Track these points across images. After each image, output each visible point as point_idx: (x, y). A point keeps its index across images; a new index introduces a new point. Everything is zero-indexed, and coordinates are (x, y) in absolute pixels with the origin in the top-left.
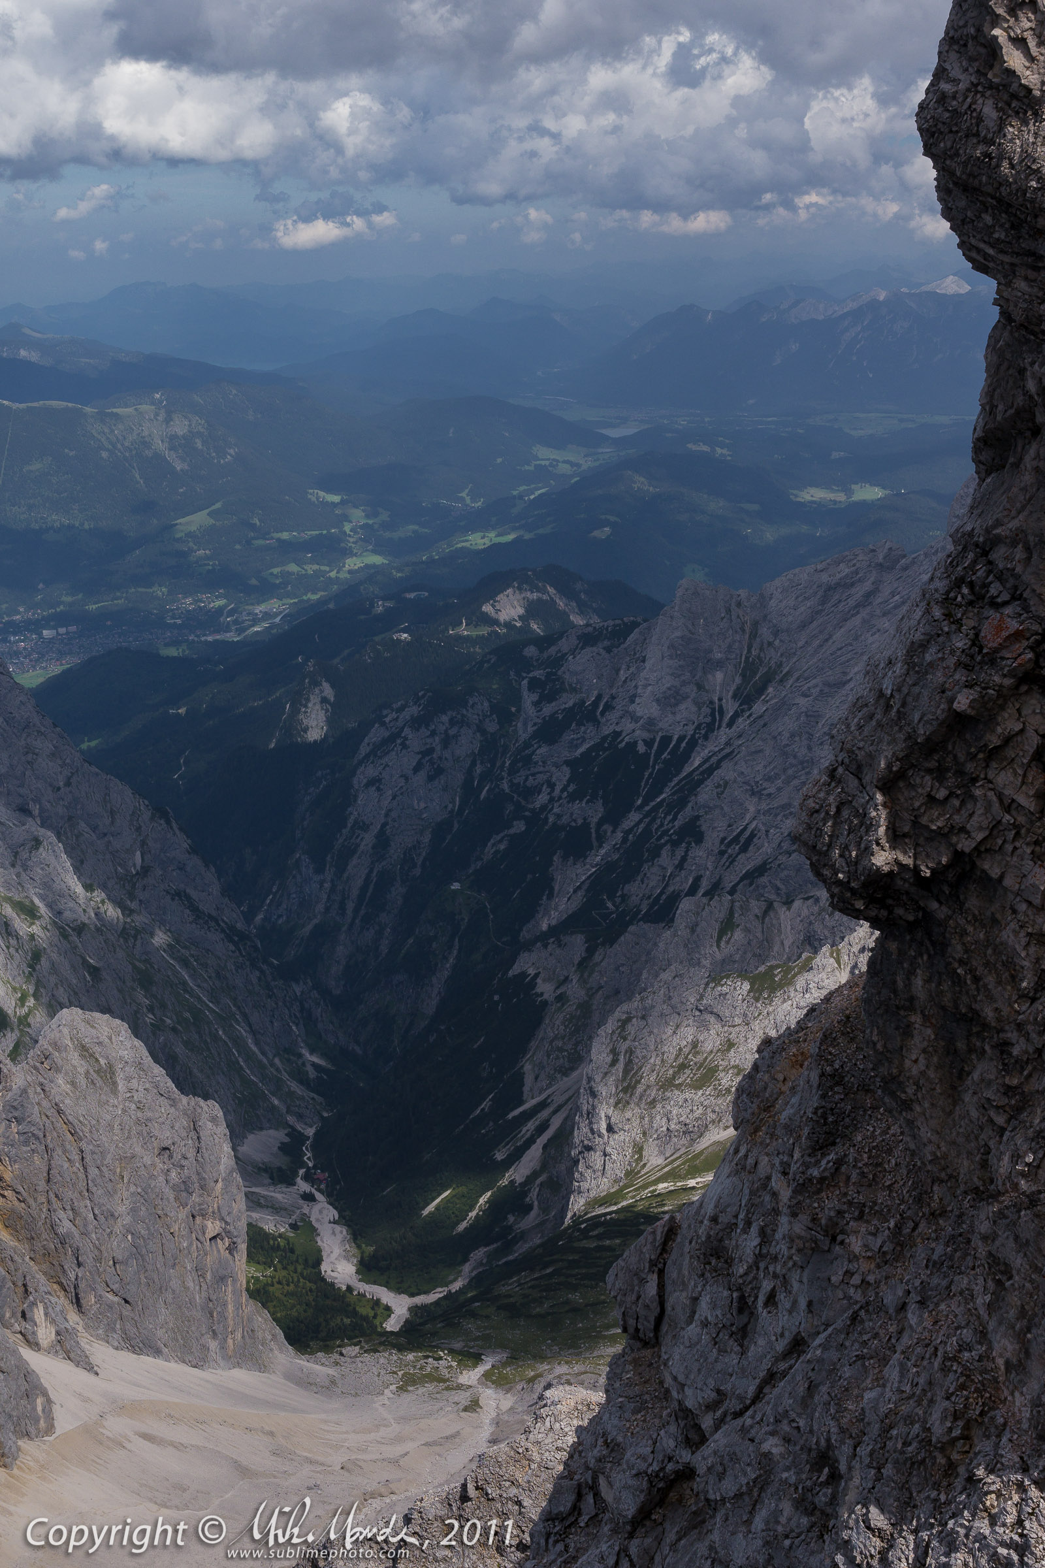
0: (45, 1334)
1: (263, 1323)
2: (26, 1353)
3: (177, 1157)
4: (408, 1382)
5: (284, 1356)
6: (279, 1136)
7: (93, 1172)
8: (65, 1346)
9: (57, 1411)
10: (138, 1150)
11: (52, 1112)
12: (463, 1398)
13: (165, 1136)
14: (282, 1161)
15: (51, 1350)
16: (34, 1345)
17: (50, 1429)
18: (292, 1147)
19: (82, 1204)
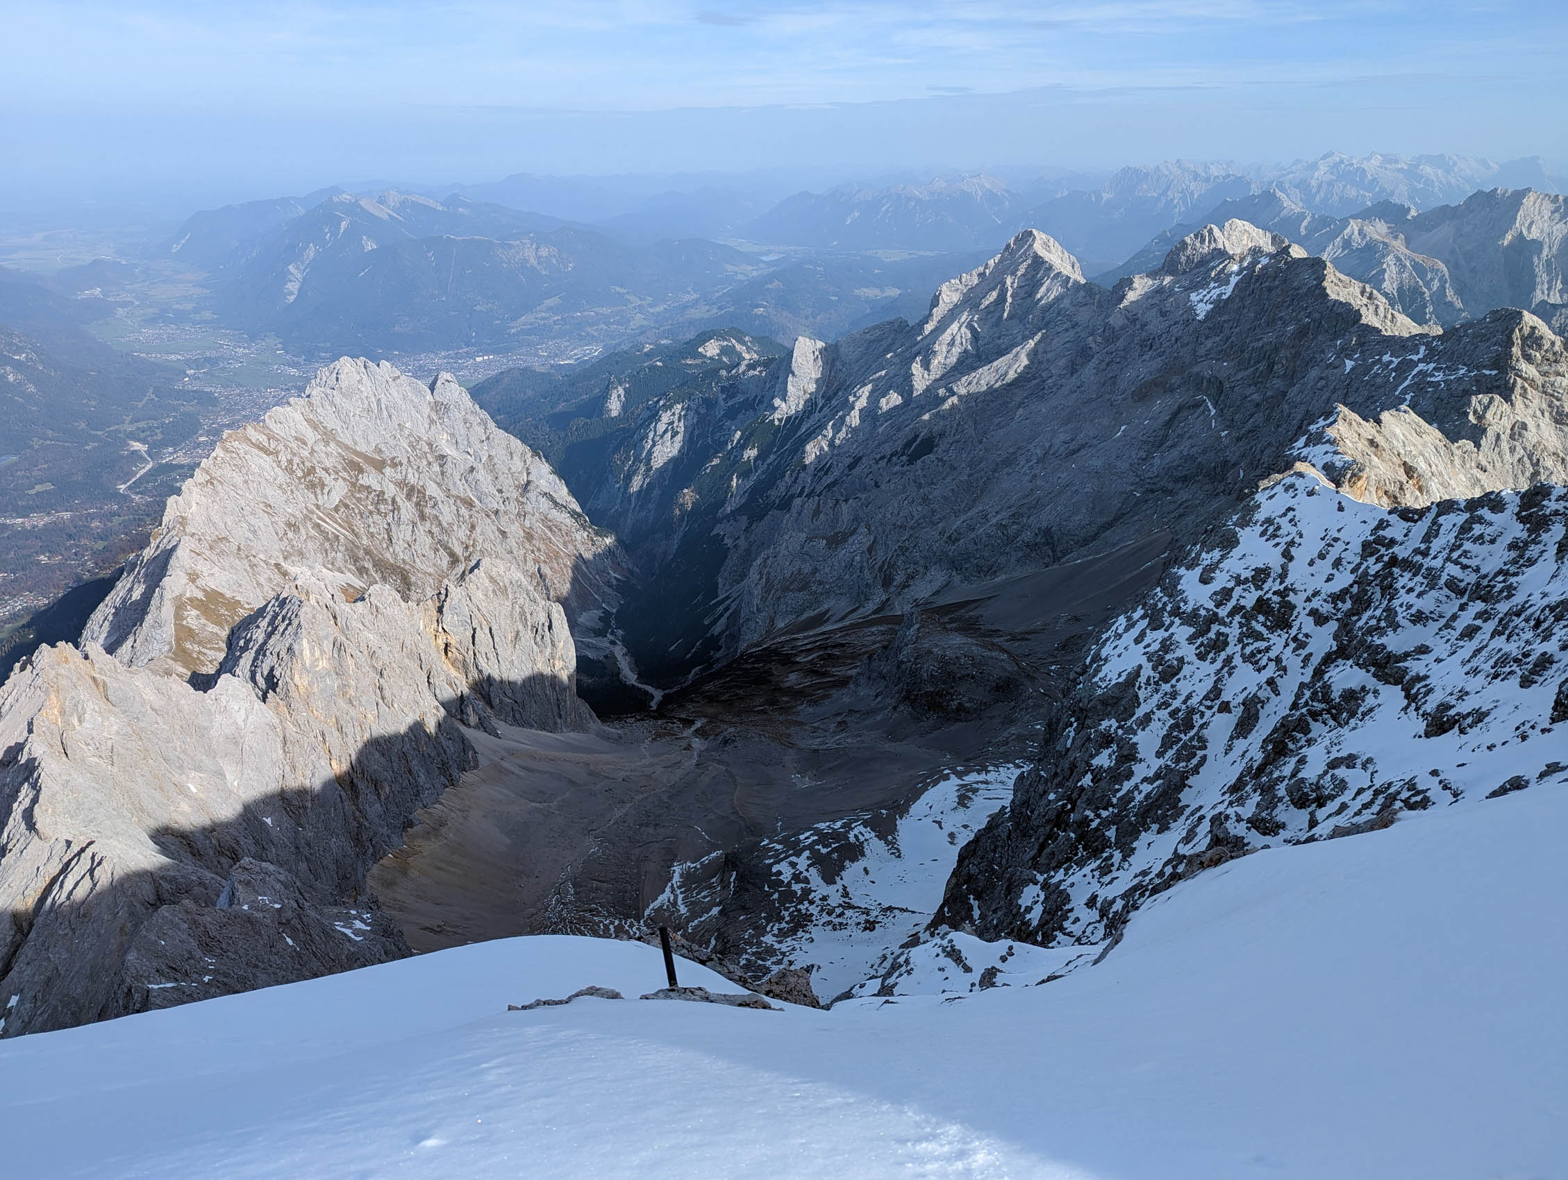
0: (473, 719)
1: (585, 708)
2: (463, 728)
3: (540, 630)
4: (658, 736)
5: (596, 725)
6: (599, 613)
7: (497, 638)
8: (482, 725)
9: (480, 757)
10: (521, 627)
11: (475, 610)
12: (684, 743)
13: (534, 620)
14: (600, 625)
15: (476, 727)
16: (468, 726)
17: (476, 767)
18: (605, 618)
19: (492, 655)
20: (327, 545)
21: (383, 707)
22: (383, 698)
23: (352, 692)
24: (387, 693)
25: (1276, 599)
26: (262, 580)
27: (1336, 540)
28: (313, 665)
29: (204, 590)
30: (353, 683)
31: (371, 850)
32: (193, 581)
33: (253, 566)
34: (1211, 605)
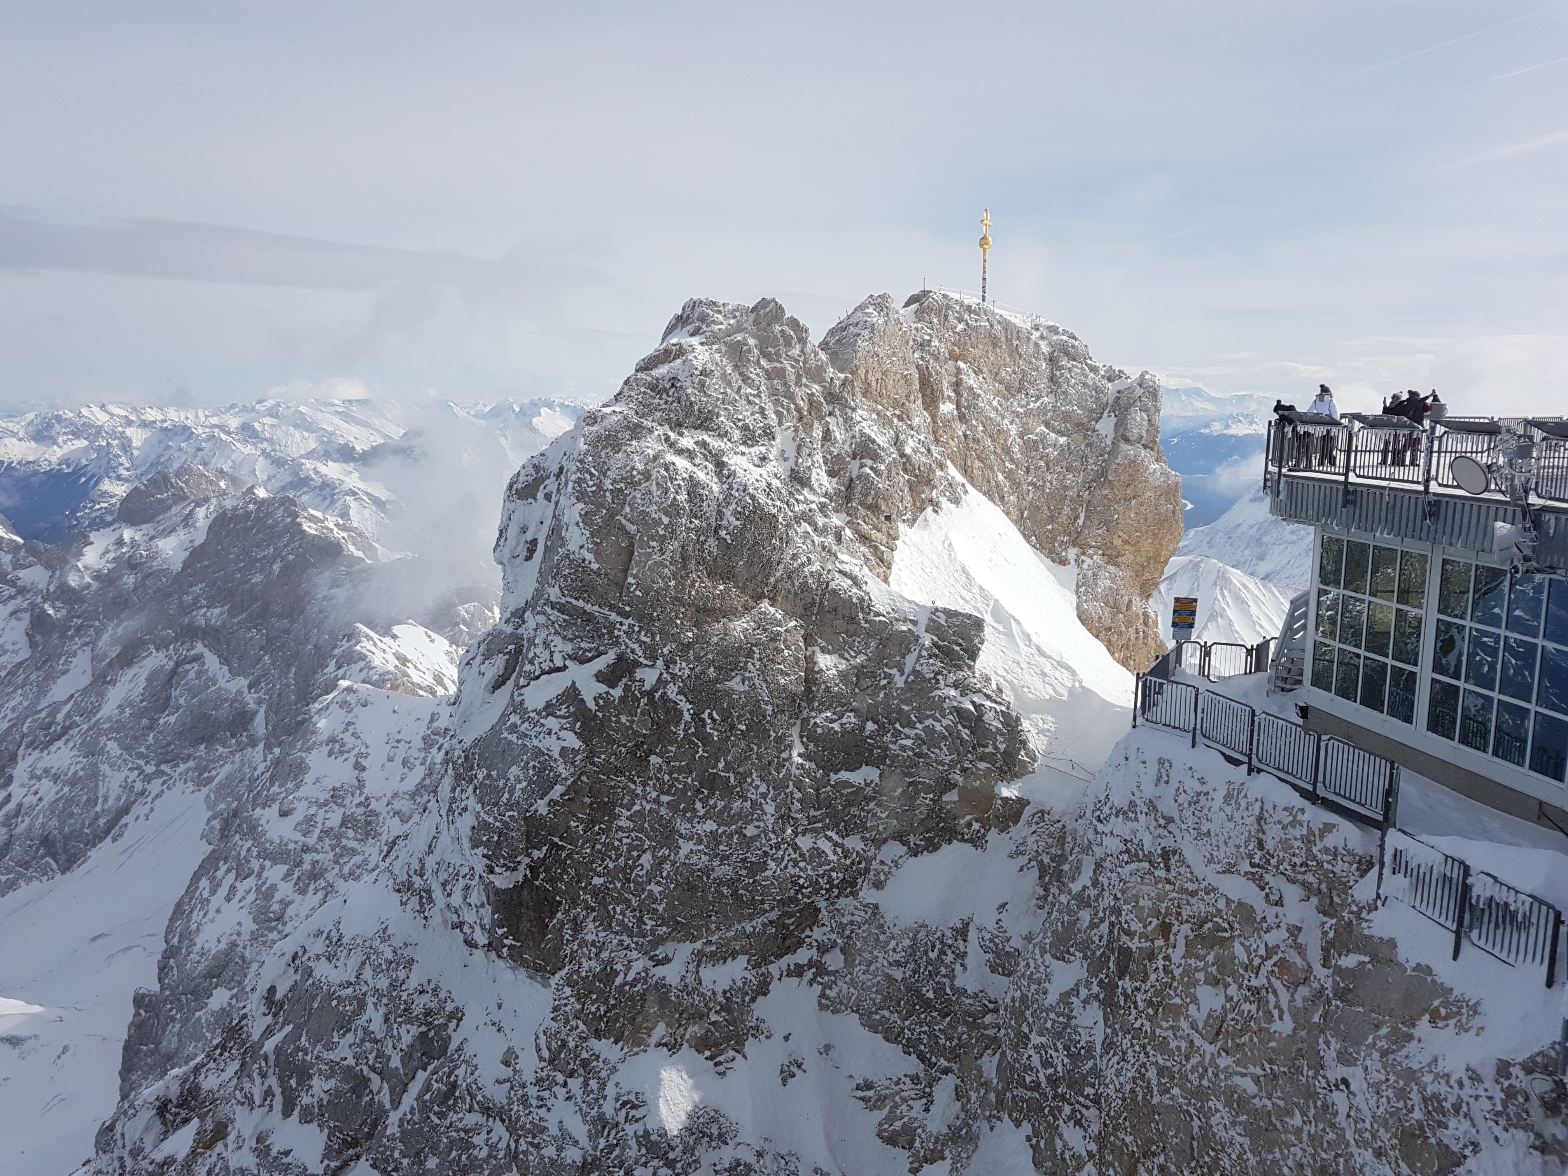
25: (361, 810)
27: (398, 741)
34: (298, 836)
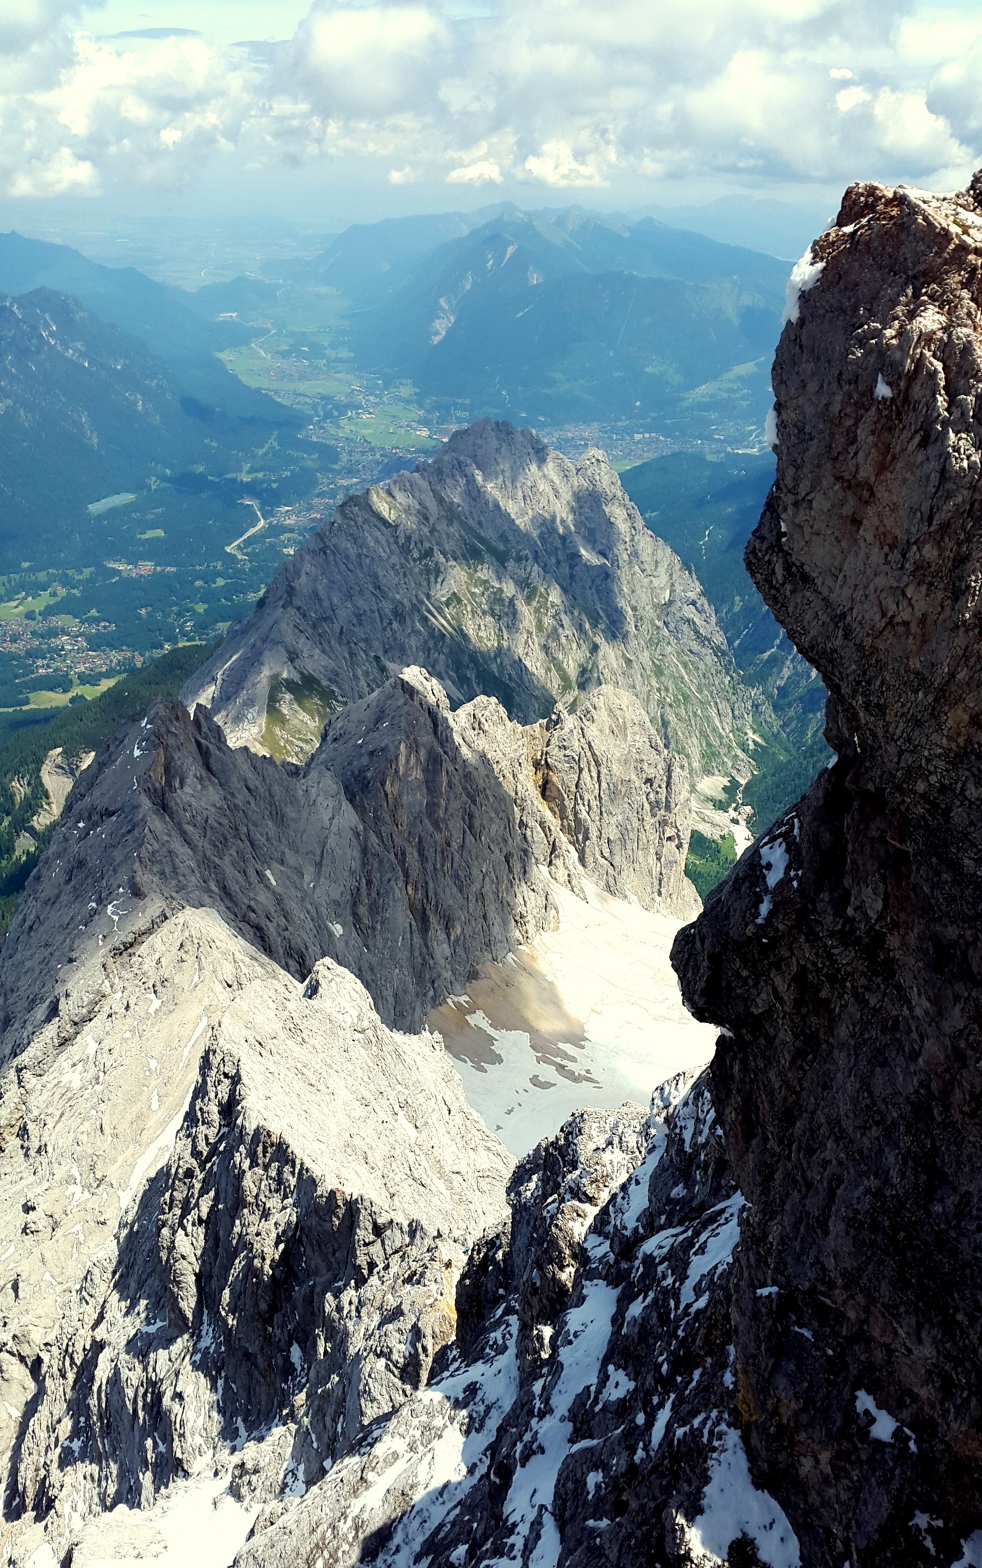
0: (561, 874)
1: (693, 892)
3: (655, 785)
6: (725, 781)
7: (604, 785)
8: (572, 884)
9: (561, 919)
10: (633, 777)
11: (586, 746)
13: (651, 772)
14: (723, 796)
15: (564, 884)
16: (554, 880)
17: (556, 928)
18: (731, 788)
19: (594, 804)
20: (431, 644)
21: (469, 838)
22: (471, 827)
23: (441, 813)
24: (477, 823)
26: (359, 672)
28: (406, 775)
29: (301, 673)
30: (443, 803)
31: (431, 993)
32: (292, 661)
33: (352, 654)
